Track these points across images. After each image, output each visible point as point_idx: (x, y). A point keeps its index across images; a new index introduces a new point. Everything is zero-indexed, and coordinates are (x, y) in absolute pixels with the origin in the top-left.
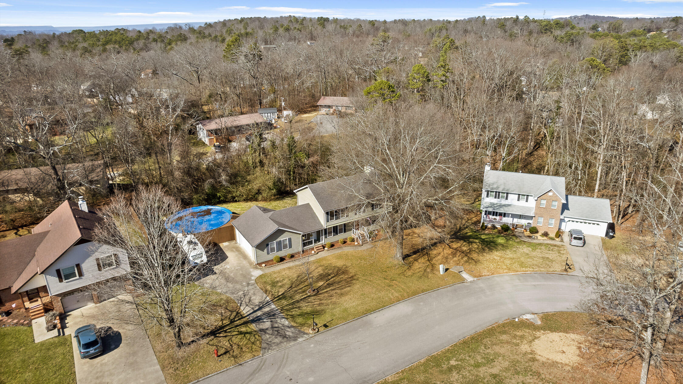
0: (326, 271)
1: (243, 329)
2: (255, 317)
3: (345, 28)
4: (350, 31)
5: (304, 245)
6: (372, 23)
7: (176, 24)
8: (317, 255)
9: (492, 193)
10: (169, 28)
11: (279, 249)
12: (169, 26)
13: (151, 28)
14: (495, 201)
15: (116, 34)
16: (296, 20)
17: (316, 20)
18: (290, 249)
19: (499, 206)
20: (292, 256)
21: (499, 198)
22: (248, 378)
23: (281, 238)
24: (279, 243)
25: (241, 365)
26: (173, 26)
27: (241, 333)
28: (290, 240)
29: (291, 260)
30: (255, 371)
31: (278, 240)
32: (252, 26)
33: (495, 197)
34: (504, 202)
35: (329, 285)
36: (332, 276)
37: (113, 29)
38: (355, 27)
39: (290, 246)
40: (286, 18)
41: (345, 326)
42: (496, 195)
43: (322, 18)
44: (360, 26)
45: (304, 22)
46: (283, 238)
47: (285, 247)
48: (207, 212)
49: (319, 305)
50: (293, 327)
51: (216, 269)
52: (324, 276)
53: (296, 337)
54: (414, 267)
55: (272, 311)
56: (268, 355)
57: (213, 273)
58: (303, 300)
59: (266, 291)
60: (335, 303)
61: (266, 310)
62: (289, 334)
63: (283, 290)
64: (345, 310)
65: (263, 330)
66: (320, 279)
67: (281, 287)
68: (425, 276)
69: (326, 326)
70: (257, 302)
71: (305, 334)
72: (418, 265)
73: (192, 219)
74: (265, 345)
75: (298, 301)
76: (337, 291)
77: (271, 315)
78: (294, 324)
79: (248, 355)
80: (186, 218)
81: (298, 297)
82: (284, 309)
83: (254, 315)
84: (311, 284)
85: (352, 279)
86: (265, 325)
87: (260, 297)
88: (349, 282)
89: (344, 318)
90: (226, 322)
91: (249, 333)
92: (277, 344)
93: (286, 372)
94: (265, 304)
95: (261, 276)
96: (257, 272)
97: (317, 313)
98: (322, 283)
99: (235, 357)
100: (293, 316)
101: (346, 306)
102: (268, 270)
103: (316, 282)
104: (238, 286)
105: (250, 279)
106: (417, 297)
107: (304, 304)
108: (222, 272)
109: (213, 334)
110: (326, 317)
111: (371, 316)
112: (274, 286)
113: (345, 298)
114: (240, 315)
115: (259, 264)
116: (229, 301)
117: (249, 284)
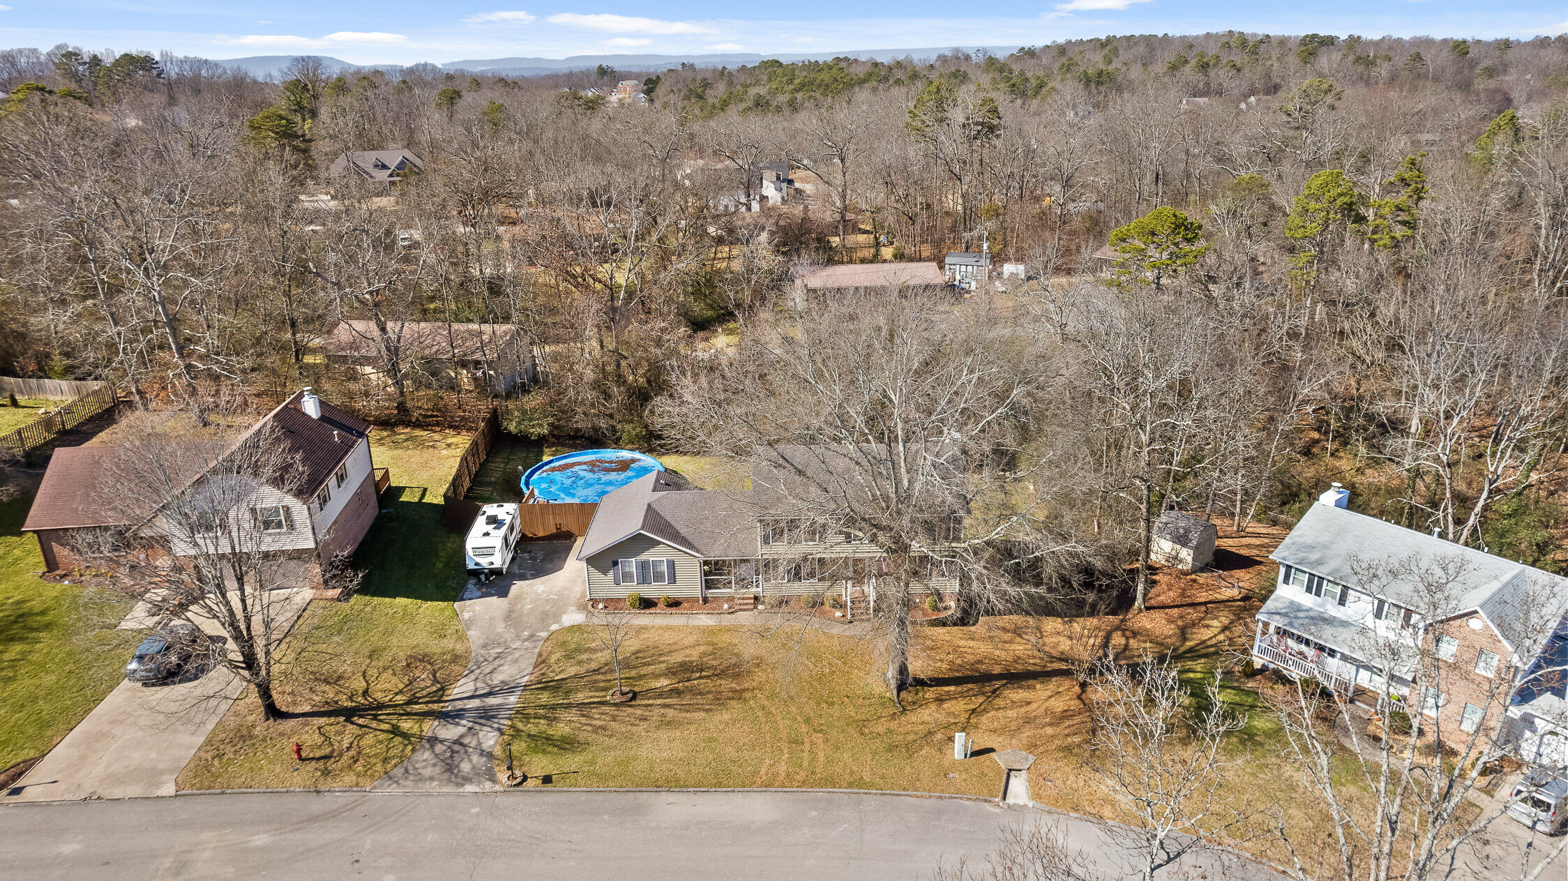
0: (705, 659)
1: (406, 725)
2: (458, 707)
3: (1369, 63)
4: (1384, 70)
5: (709, 585)
6: (1461, 48)
7: (957, 50)
8: (733, 616)
9: (1300, 576)
10: (943, 59)
11: (644, 580)
12: (941, 53)
13: (901, 57)
14: (1308, 600)
15: (830, 68)
16: (1243, 40)
17: (1298, 42)
18: (672, 586)
19: (1312, 618)
20: (674, 604)
21: (1318, 594)
22: (298, 823)
23: (650, 556)
24: (644, 566)
25: (318, 792)
26: (948, 54)
27: (396, 731)
28: (672, 565)
29: (669, 610)
30: (324, 814)
31: (643, 557)
32: (1124, 55)
33: (1309, 590)
34: (1333, 610)
35: (676, 692)
36: (704, 673)
37: (829, 59)
38: (1401, 61)
39: (673, 580)
40: (1217, 36)
41: (583, 797)
42: (1310, 582)
43: (1315, 36)
44: (1418, 57)
45: (1263, 48)
46: (656, 556)
47: (659, 577)
48: (624, 466)
49: (596, 730)
50: (490, 756)
51: (518, 587)
52: (685, 670)
53: (467, 780)
54: (912, 717)
55: (499, 707)
56: (379, 793)
57: (503, 593)
58: (581, 705)
59: (541, 661)
60: (629, 737)
61: (492, 701)
62: (465, 767)
63: (572, 671)
64: (628, 761)
65: (433, 740)
66: (671, 672)
67: (580, 663)
68: (910, 749)
69: (547, 780)
70: (497, 679)
71: (493, 779)
72: (927, 715)
73: (582, 474)
74: (399, 771)
75: (568, 706)
76: (670, 713)
77: (486, 715)
78: (498, 751)
79: (350, 778)
80: (576, 468)
81: (580, 697)
82: (522, 713)
83: (459, 705)
84: (641, 677)
85: (738, 695)
86: (450, 732)
87: (517, 669)
88: (720, 701)
89: (603, 778)
90: (400, 699)
91: (405, 736)
92: (421, 779)
93: (368, 842)
94: (507, 688)
95: (572, 629)
96: (573, 617)
97: (566, 745)
98: (664, 682)
99: (326, 773)
100: (517, 733)
101: (643, 752)
102: (600, 618)
103: (656, 676)
104: (509, 635)
105: (546, 628)
106: (821, 794)
107: (572, 715)
108: (519, 597)
109: (349, 714)
110: (572, 761)
111: (665, 798)
112: (569, 657)
113: (664, 735)
114: (439, 695)
115: (594, 602)
116: (455, 659)
117: (532, 636)
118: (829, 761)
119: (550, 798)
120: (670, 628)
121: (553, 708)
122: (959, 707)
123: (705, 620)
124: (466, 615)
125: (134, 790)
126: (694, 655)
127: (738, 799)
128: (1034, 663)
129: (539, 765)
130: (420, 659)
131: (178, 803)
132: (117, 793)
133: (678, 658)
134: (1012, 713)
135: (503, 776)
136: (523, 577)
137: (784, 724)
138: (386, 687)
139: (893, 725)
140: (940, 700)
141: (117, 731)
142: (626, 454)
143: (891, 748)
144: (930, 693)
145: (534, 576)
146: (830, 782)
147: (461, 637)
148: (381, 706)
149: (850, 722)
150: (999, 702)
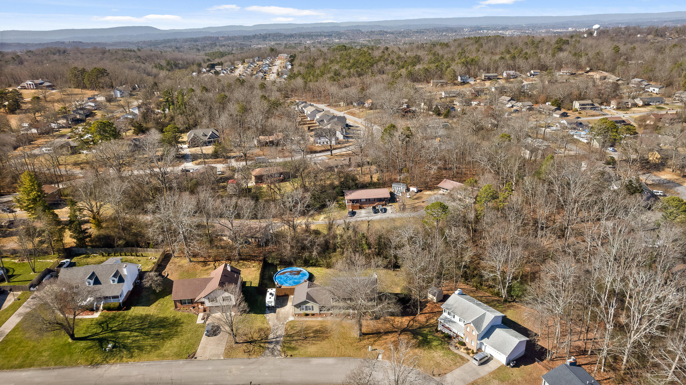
0: (320, 329)
1: (262, 345)
5: (321, 311)
8: (326, 318)
9: (447, 311)
11: (306, 310)
14: (449, 316)
19: (449, 321)
20: (313, 315)
22: (248, 364)
23: (308, 305)
24: (306, 307)
27: (260, 346)
28: (312, 307)
29: (312, 317)
30: (252, 363)
31: (306, 305)
32: (484, 47)
34: (453, 319)
35: (314, 337)
36: (320, 332)
39: (313, 310)
41: (299, 359)
42: (449, 312)
45: (540, 44)
47: (310, 309)
48: (299, 273)
49: (299, 345)
50: (280, 351)
51: (278, 310)
52: (316, 331)
53: (276, 356)
54: (362, 342)
55: (279, 341)
56: (261, 359)
57: (275, 312)
58: (296, 340)
59: (286, 330)
60: (306, 347)
61: (278, 339)
62: (276, 353)
63: (293, 332)
64: (306, 352)
65: (268, 348)
66: (313, 332)
67: (294, 330)
68: (360, 349)
69: (291, 356)
70: (278, 334)
71: (281, 356)
72: (366, 342)
73: (289, 275)
74: (263, 354)
75: (293, 340)
76: (314, 342)
77: (277, 342)
78: (281, 350)
79: (255, 356)
80: (287, 274)
81: (295, 338)
82: (284, 342)
83: (271, 340)
84: (307, 334)
85: (327, 337)
86: (271, 346)
87: (281, 332)
88: (324, 339)
89: (302, 355)
90: (259, 339)
91: (263, 347)
92: (268, 356)
93: (261, 368)
94: (280, 336)
95: (291, 321)
96: (291, 318)
97: (294, 349)
98: (312, 334)
99: (250, 355)
100: (284, 346)
101: (309, 350)
102: (297, 319)
103: (310, 333)
104: (278, 323)
105: (286, 321)
106: (342, 358)
107: (294, 342)
108: (279, 313)
109: (250, 342)
110: (296, 352)
111: (314, 359)
112: (292, 329)
113: (313, 346)
114: (267, 338)
115: (296, 314)
116: (268, 329)
117: (283, 323)
118: (345, 352)
119: (292, 359)
120: (312, 321)
121: (290, 341)
122: (372, 340)
123: (320, 319)
124: (268, 318)
125: (216, 358)
126: (318, 328)
127: (327, 359)
128: (390, 330)
129: (289, 353)
130: (261, 330)
131: (225, 361)
132: (214, 359)
133: (315, 329)
134: (383, 341)
135: (283, 355)
136: (279, 308)
137: (336, 344)
138: (256, 336)
139: (358, 344)
140: (368, 338)
141: (208, 346)
142: (299, 269)
143: (357, 349)
144: (367, 337)
145: (281, 307)
146: (344, 356)
147: (268, 324)
148: (256, 341)
149: (350, 343)
150: (381, 339)
